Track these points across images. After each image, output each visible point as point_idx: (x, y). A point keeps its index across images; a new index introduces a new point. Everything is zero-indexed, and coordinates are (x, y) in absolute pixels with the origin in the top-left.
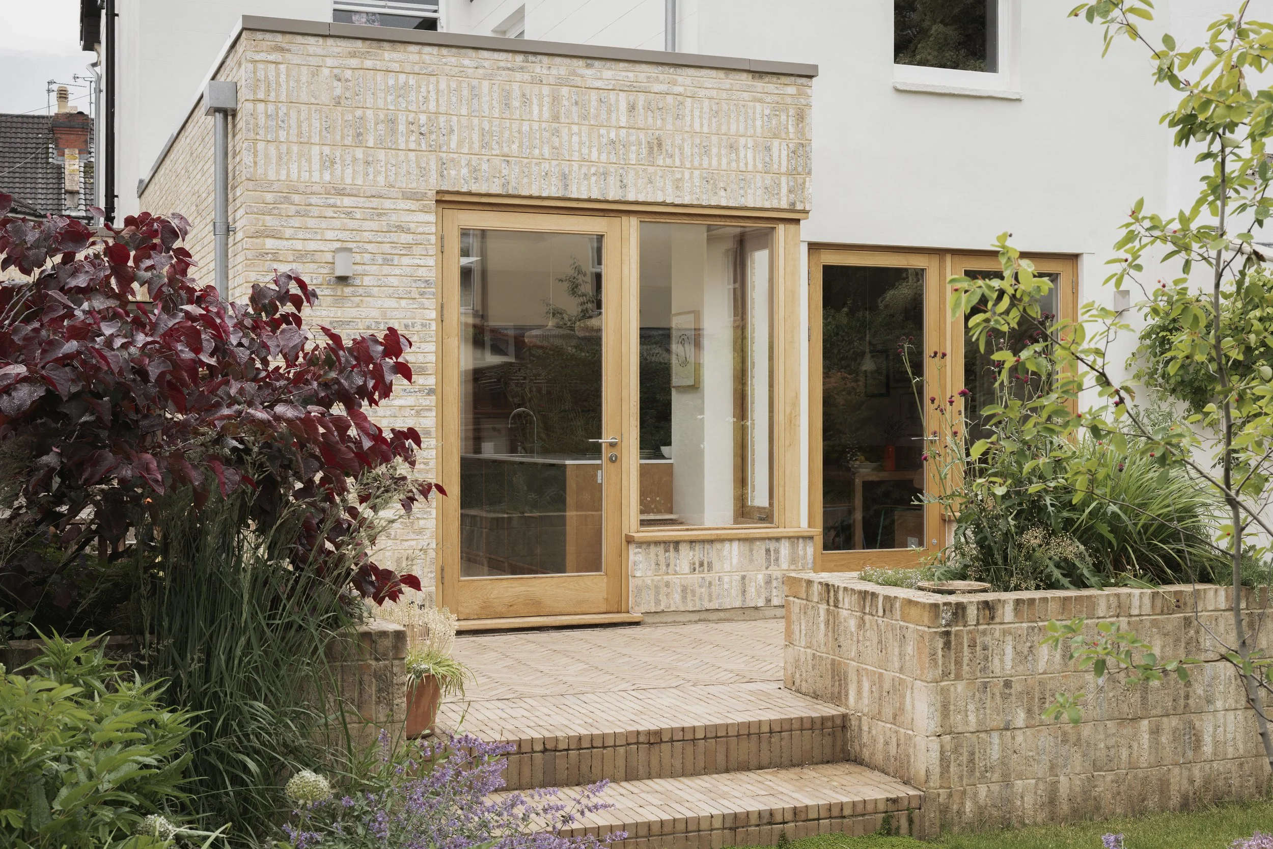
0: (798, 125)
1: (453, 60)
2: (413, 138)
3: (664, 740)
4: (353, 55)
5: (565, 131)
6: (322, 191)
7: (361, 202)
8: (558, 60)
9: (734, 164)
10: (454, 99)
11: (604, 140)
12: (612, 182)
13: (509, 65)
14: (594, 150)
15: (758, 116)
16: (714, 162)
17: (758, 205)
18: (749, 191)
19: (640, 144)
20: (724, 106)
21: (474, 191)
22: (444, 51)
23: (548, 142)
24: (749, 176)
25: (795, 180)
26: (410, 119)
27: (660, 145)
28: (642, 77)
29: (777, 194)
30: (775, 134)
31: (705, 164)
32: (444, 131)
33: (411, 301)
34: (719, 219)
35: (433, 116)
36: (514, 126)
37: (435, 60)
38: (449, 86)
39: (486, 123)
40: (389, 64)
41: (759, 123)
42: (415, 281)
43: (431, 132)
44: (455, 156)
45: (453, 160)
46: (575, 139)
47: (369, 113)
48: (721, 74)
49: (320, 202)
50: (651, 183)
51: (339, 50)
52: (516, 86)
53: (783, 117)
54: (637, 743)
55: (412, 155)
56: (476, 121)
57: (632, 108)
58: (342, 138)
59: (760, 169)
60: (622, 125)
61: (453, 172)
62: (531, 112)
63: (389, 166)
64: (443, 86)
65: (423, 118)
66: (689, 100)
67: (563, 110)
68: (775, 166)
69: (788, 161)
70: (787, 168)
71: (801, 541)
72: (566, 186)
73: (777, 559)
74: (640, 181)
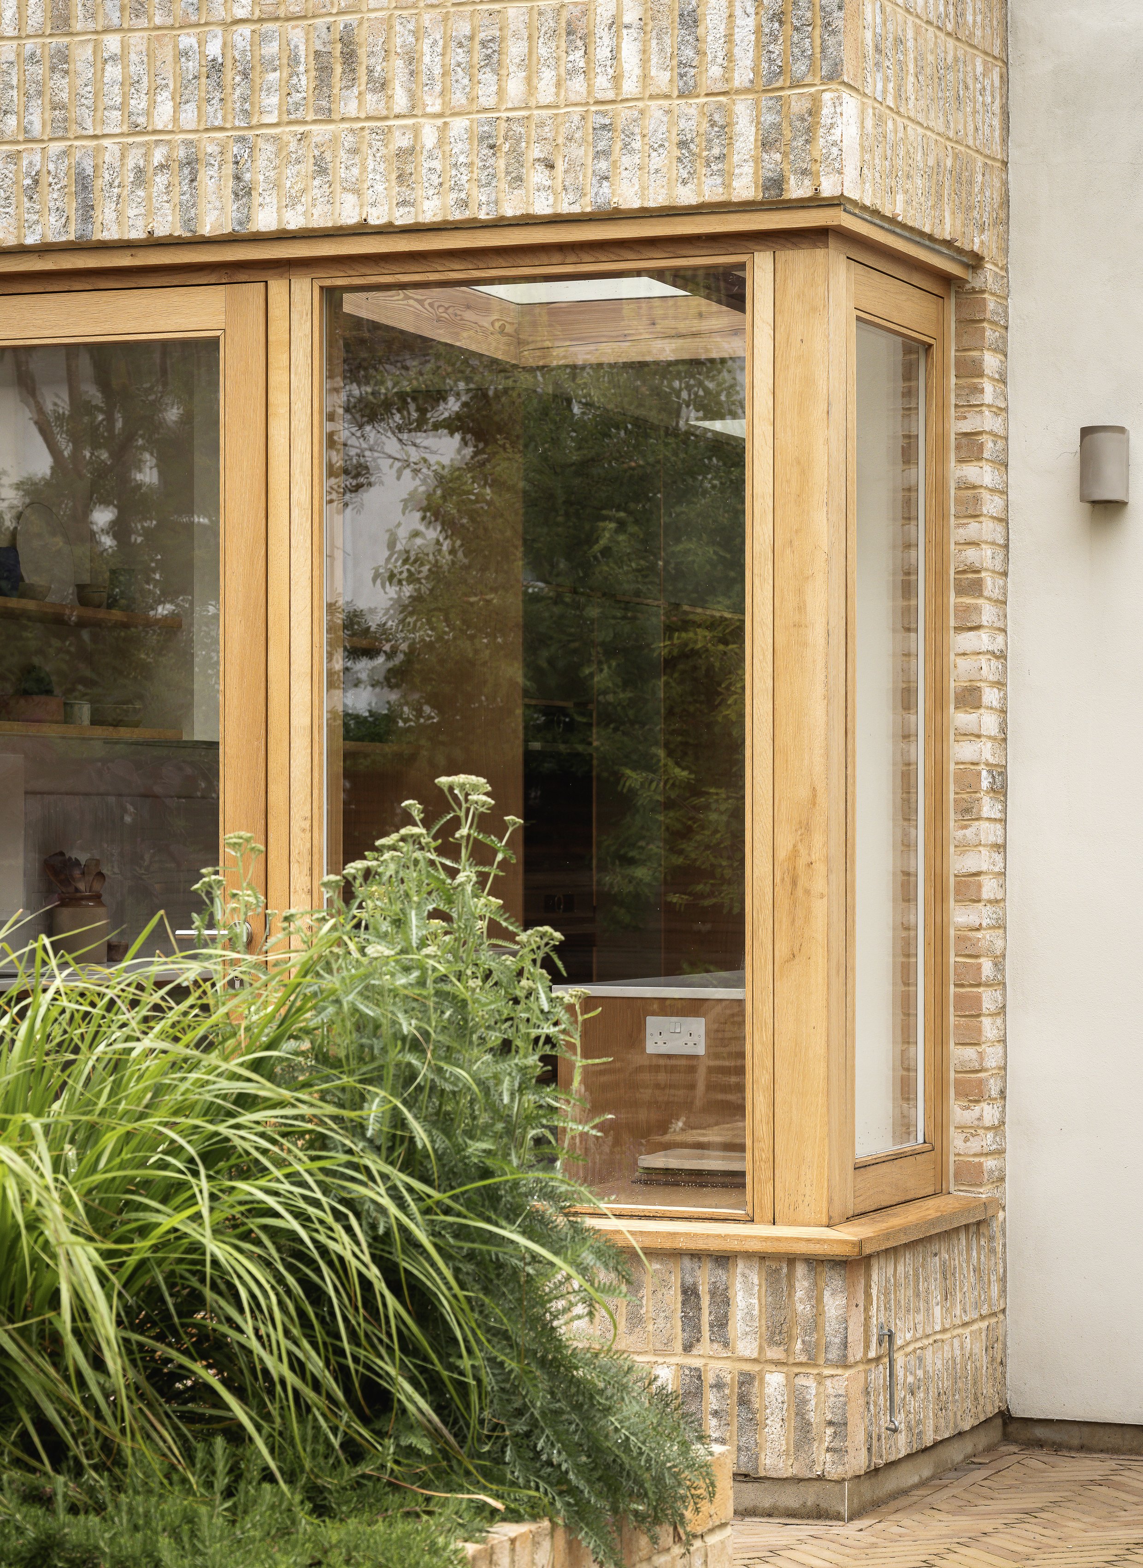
5: (84, 57)
9: (577, 86)
11: (192, 67)
12: (211, 185)
14: (164, 97)
16: (515, 87)
17: (656, 199)
19: (293, 60)
23: (40, 94)
24: (624, 114)
25: (783, 104)
27: (349, 57)
29: (721, 158)
31: (486, 95)
46: (113, 72)
50: (321, 170)
59: (664, 88)
60: (241, 13)
68: (715, 71)
69: (759, 46)
70: (755, 70)
71: (801, 1270)
72: (87, 210)
73: (721, 1323)
74: (291, 170)
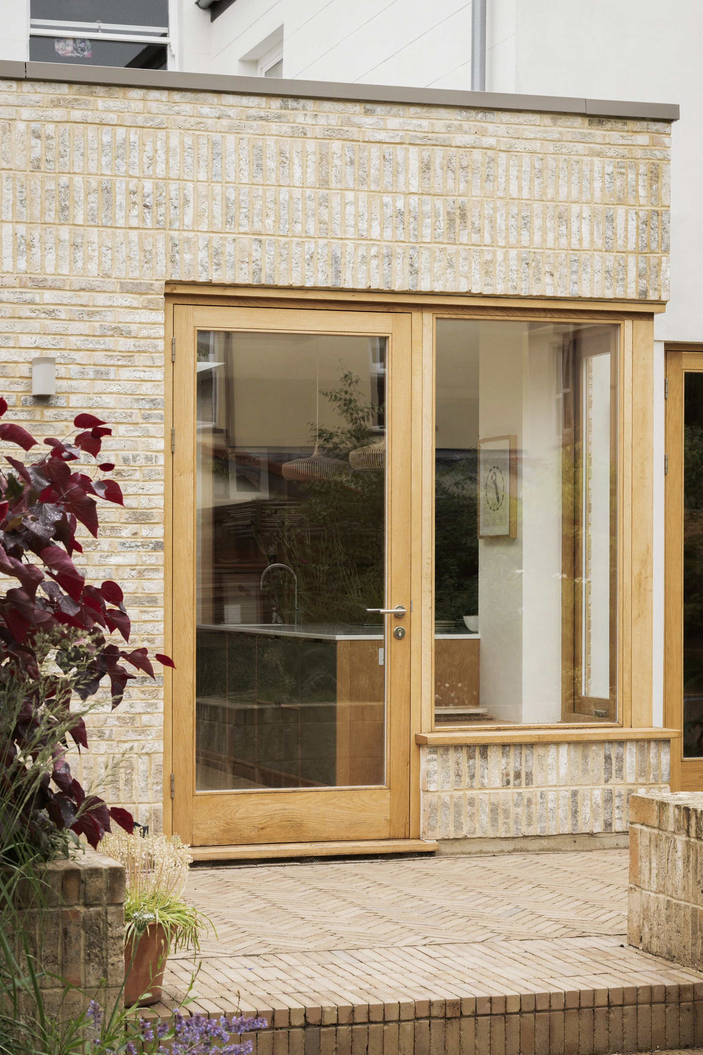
0: (651, 186)
1: (187, 108)
2: (135, 212)
3: (465, 1013)
4: (56, 104)
5: (336, 201)
6: (16, 283)
7: (66, 296)
8: (327, 105)
9: (563, 241)
10: (189, 160)
11: (389, 211)
12: (399, 267)
13: (262, 114)
14: (375, 224)
15: (596, 175)
16: (537, 238)
17: (597, 295)
18: (584, 276)
19: (437, 215)
20: (551, 163)
21: (215, 281)
22: (176, 96)
23: (314, 215)
24: (584, 256)
25: (647, 259)
26: (132, 187)
27: (463, 216)
28: (440, 125)
29: (623, 279)
30: (619, 199)
31: (525, 240)
32: (176, 203)
33: (131, 427)
34: (543, 314)
35: (161, 183)
36: (268, 194)
37: (163, 108)
38: (182, 143)
39: (231, 190)
40: (104, 116)
41: (597, 184)
42: (137, 400)
43: (158, 204)
44: (190, 235)
45: (188, 240)
46: (350, 209)
47: (78, 180)
48: (547, 120)
49: (12, 298)
50: (451, 266)
51: (37, 97)
52: (271, 141)
53: (631, 176)
54: (429, 1017)
55: (134, 234)
56: (218, 188)
57: (426, 167)
58: (43, 213)
59: (600, 247)
60: (413, 190)
61: (188, 257)
62: (291, 176)
63: (104, 249)
64: (174, 142)
65: (148, 186)
66: (503, 155)
67: (333, 172)
68: (620, 242)
69: (638, 234)
70: (637, 244)
71: (653, 745)
72: (338, 273)
73: (620, 770)
74: (436, 265)
